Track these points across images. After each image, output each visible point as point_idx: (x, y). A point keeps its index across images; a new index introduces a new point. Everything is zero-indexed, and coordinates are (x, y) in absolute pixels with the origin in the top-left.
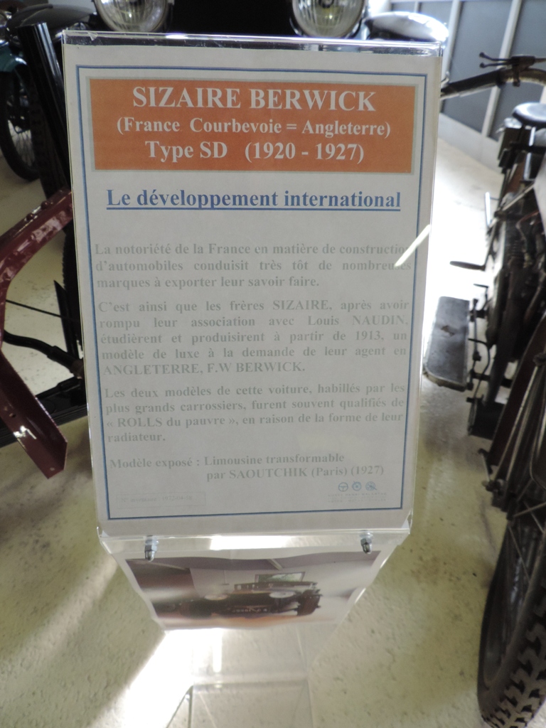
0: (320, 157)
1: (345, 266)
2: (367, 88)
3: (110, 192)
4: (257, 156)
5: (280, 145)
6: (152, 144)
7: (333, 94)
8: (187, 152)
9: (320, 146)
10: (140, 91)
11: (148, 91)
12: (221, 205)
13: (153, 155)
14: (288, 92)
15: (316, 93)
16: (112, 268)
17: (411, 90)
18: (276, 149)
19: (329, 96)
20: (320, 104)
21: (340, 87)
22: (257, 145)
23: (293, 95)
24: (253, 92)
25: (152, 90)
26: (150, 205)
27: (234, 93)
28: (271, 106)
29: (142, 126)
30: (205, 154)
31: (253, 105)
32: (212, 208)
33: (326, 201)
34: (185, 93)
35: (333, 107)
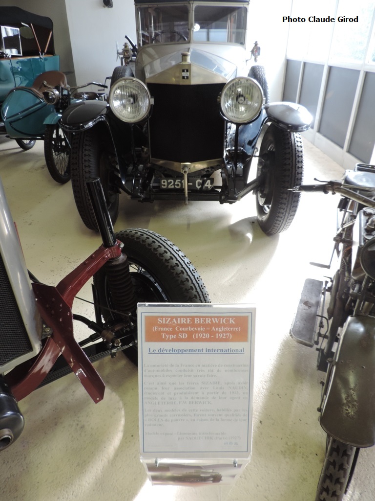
0: (217, 337)
1: (226, 371)
2: (232, 317)
3: (150, 349)
4: (197, 337)
5: (205, 334)
6: (163, 334)
7: (221, 319)
8: (174, 336)
9: (217, 334)
10: (160, 319)
11: (163, 319)
12: (185, 352)
13: (163, 337)
14: (207, 319)
15: (216, 319)
16: (149, 371)
17: (247, 318)
18: (203, 335)
19: (220, 319)
20: (217, 322)
21: (223, 317)
22: (197, 334)
23: (208, 320)
24: (196, 319)
25: (164, 319)
26: (162, 352)
27: (190, 319)
28: (201, 323)
29: (160, 329)
30: (180, 337)
31: (196, 323)
32: (182, 353)
33: (219, 351)
34: (174, 319)
35: (221, 323)
